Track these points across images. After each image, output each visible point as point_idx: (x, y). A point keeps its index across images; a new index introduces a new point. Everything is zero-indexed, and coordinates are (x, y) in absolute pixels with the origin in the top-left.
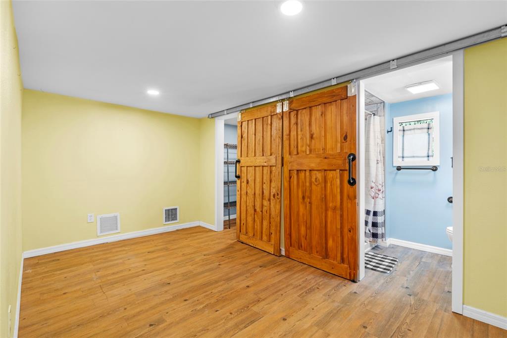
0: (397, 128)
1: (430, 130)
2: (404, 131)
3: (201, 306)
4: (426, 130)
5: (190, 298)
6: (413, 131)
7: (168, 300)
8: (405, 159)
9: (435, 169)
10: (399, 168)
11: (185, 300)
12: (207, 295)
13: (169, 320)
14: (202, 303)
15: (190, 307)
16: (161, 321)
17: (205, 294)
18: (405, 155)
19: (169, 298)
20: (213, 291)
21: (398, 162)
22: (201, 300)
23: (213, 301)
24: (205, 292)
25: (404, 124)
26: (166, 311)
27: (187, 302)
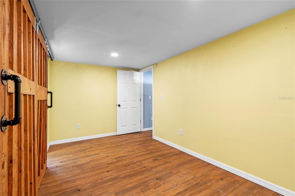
3: (137, 163)
5: (142, 168)
7: (154, 168)
11: (145, 167)
12: (133, 168)
13: (151, 160)
14: (137, 165)
15: (143, 164)
16: (154, 160)
17: (135, 169)
19: (154, 169)
20: (129, 171)
22: (137, 166)
23: (131, 166)
24: (134, 170)
26: (152, 163)
27: (144, 166)
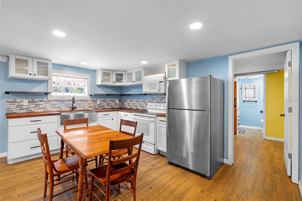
0: (244, 87)
1: (255, 89)
2: (246, 88)
4: (253, 89)
6: (249, 89)
8: (246, 98)
9: (256, 102)
10: (244, 101)
18: (246, 97)
21: (244, 99)
25: (246, 86)
